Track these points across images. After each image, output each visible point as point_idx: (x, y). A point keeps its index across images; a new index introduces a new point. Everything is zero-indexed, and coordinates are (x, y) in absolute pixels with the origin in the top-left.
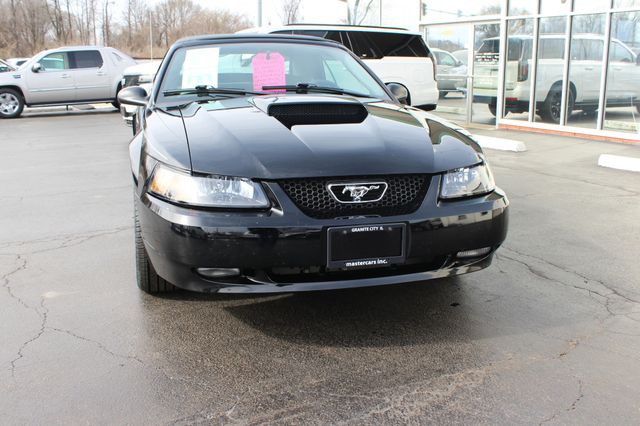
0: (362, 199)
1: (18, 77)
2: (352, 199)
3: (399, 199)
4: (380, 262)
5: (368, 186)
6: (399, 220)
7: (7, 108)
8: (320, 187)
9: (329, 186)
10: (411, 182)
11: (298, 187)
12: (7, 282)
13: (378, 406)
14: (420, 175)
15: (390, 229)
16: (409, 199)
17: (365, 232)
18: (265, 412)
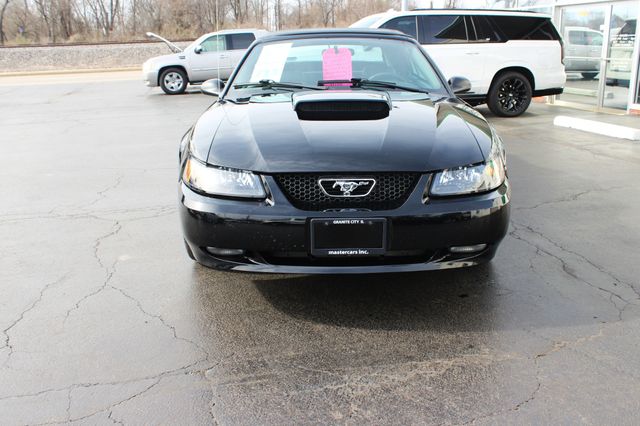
0: (352, 193)
1: (183, 58)
2: (342, 193)
3: (387, 195)
4: (361, 252)
5: (358, 182)
6: (381, 215)
7: (173, 85)
8: (312, 181)
9: (320, 181)
10: (401, 180)
11: (292, 181)
12: (98, 244)
13: (335, 383)
14: (411, 173)
15: (370, 223)
16: (397, 195)
17: (346, 225)
18: (236, 375)
